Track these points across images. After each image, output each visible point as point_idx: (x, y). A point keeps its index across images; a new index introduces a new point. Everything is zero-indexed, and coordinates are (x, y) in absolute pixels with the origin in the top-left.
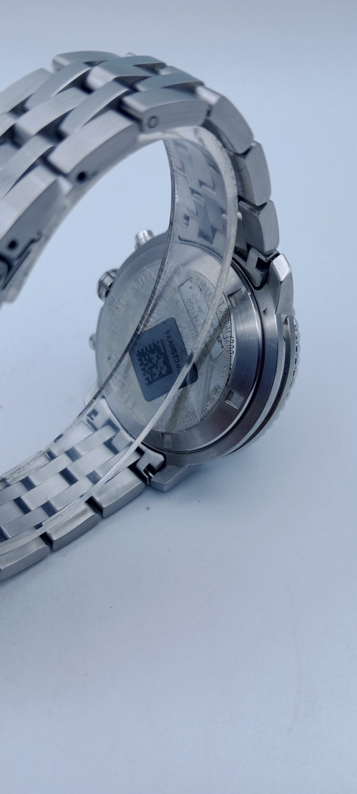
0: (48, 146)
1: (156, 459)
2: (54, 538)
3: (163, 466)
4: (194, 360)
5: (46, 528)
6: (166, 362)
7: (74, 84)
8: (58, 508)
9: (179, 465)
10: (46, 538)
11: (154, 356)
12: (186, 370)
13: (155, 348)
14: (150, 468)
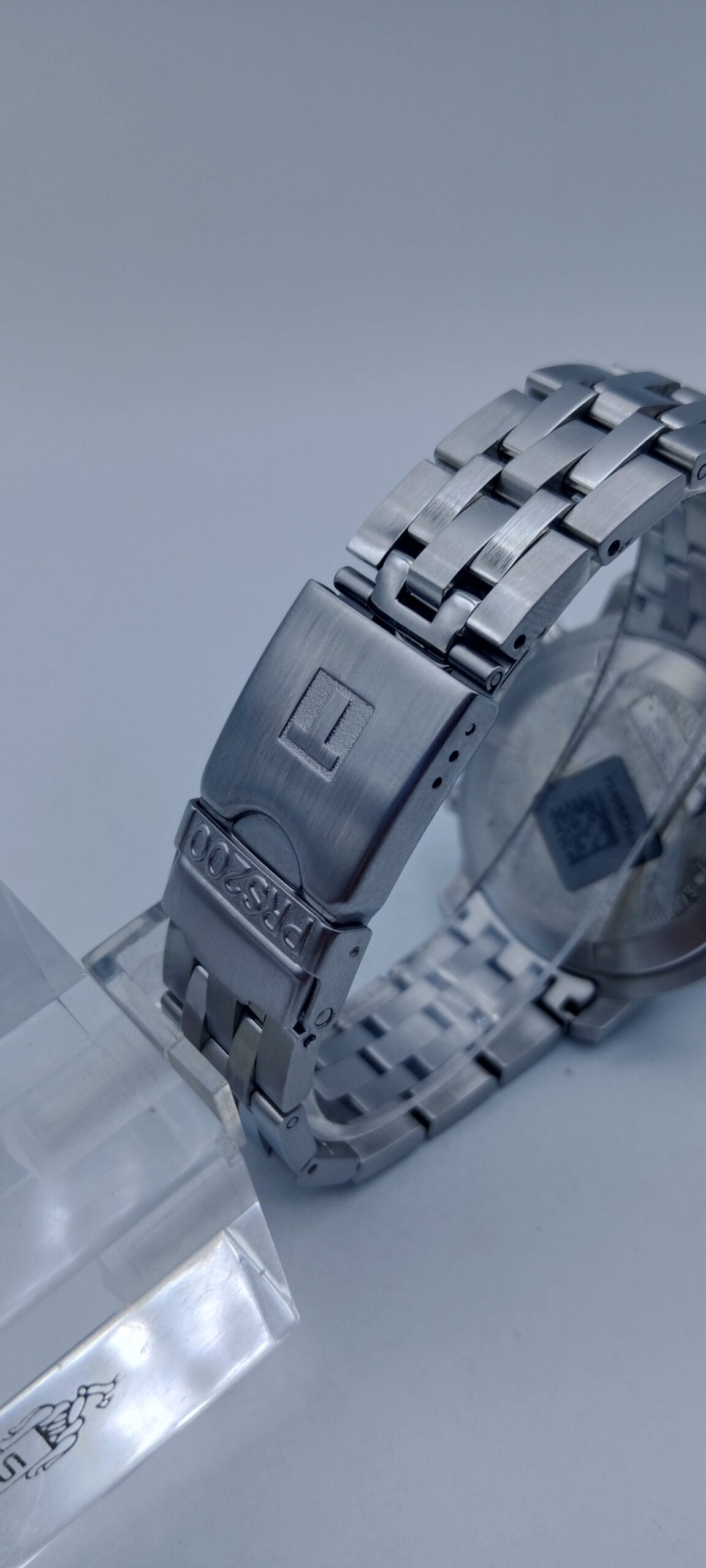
0: (563, 505)
1: (581, 990)
2: (432, 1116)
3: (591, 1001)
4: (658, 823)
5: (418, 1101)
6: (607, 827)
7: (576, 416)
8: (431, 1068)
9: (621, 1000)
10: (417, 1115)
11: (583, 818)
12: (643, 840)
13: (585, 804)
14: (571, 1005)
